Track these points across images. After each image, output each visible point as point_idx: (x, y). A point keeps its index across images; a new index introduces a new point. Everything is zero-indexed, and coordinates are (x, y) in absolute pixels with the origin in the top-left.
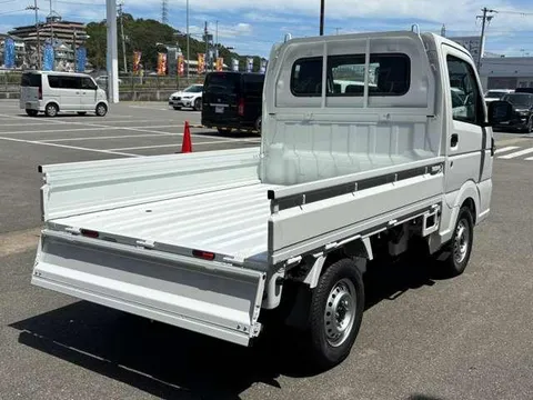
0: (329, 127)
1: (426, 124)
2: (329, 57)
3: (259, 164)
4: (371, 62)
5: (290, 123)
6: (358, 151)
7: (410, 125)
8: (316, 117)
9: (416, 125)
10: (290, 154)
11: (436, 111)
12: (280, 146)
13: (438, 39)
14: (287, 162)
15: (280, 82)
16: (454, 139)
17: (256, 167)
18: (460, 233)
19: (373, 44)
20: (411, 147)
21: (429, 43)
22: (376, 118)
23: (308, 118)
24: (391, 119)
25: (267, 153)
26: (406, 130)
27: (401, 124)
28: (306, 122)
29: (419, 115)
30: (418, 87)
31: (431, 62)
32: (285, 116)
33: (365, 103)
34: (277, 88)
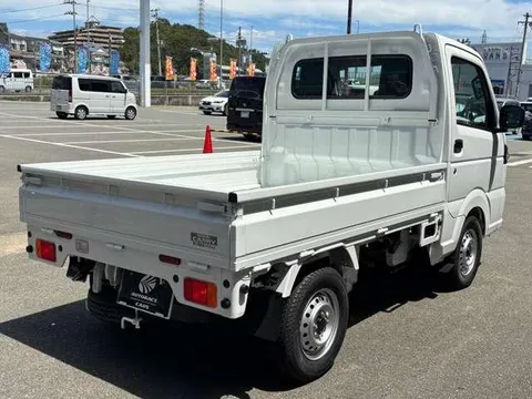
0: (329, 131)
1: (428, 128)
2: (330, 58)
3: (259, 169)
4: (373, 64)
5: (290, 126)
6: (359, 156)
7: (411, 129)
8: (316, 120)
9: (418, 130)
10: (290, 158)
11: (438, 115)
12: (279, 149)
13: (442, 40)
14: (287, 166)
15: (282, 84)
16: (459, 146)
17: (255, 172)
18: (466, 245)
19: (375, 44)
20: (412, 153)
21: (432, 45)
22: (377, 121)
23: (308, 121)
24: (393, 123)
25: (267, 157)
26: (407, 135)
27: (403, 129)
28: (307, 125)
29: (420, 119)
30: (421, 90)
31: (434, 63)
32: (285, 119)
33: (366, 107)
34: (278, 91)
